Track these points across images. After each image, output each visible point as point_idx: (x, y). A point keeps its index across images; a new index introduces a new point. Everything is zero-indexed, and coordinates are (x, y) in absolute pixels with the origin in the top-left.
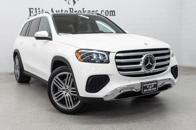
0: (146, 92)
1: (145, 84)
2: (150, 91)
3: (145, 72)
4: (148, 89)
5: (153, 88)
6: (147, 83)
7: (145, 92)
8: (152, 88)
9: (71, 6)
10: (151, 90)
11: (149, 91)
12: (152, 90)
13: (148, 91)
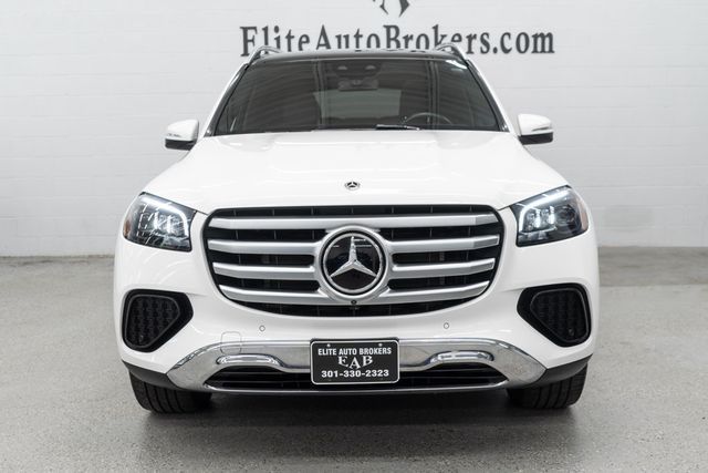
0: (333, 379)
1: (324, 346)
2: (355, 379)
3: (330, 299)
4: (341, 369)
5: (370, 367)
6: (333, 346)
7: (327, 379)
8: (363, 369)
9: (393, 17)
10: (358, 374)
11: (349, 379)
12: (363, 378)
13: (341, 379)
